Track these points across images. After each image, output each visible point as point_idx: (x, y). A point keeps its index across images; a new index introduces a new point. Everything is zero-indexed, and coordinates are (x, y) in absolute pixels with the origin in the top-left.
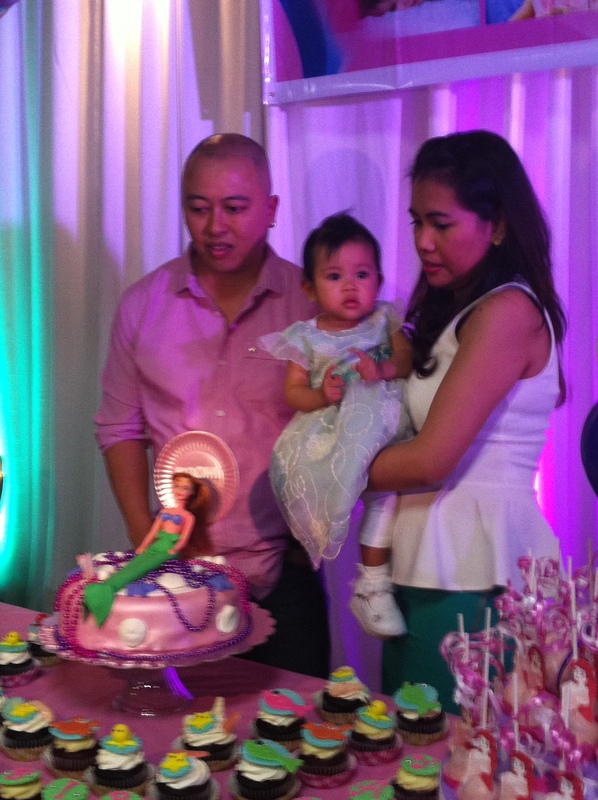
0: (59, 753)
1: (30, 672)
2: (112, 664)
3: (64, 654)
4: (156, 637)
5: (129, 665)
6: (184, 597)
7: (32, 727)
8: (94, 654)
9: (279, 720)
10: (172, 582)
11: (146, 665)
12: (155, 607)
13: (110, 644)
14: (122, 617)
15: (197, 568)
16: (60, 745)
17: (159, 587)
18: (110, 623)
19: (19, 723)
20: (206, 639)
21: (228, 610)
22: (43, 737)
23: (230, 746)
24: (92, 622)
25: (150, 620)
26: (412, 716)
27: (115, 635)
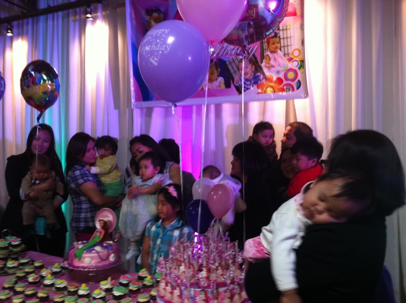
0: (69, 291)
1: (61, 274)
2: (82, 269)
3: (70, 268)
4: (94, 263)
5: (86, 270)
6: (100, 252)
7: (62, 286)
8: (78, 267)
9: (125, 282)
10: (98, 248)
11: (91, 270)
12: (93, 255)
13: (82, 265)
14: (85, 258)
15: (105, 245)
16: (69, 290)
17: (94, 250)
18: (82, 259)
19: (58, 285)
20: (106, 263)
21: (112, 255)
22: (65, 288)
23: (112, 288)
24: (77, 259)
25: (92, 258)
27: (83, 262)
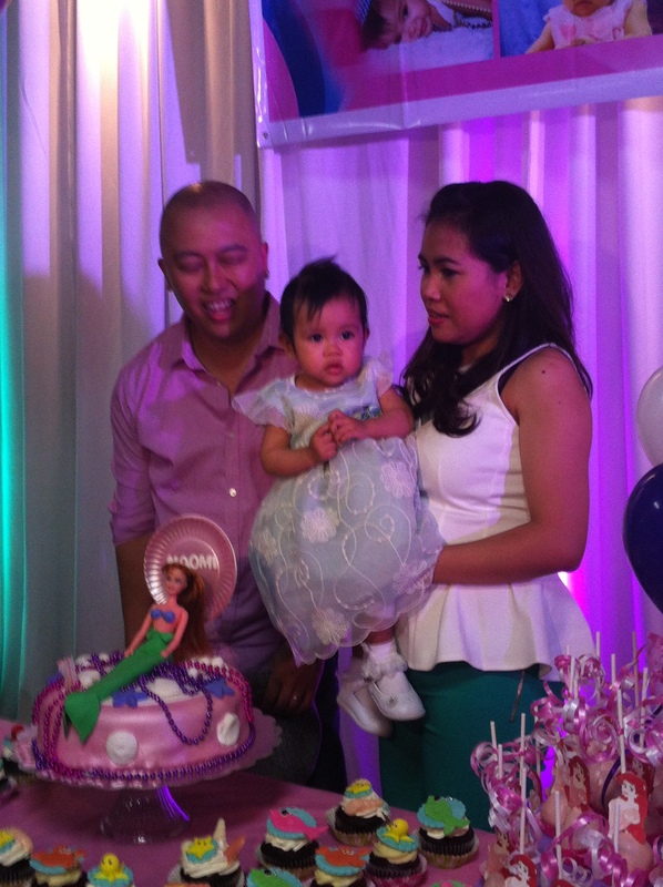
2: (99, 784)
3: (45, 774)
4: (149, 755)
5: (117, 785)
6: (178, 705)
7: (8, 858)
8: (78, 772)
9: (289, 843)
10: (165, 689)
11: (137, 785)
12: (146, 717)
13: (95, 762)
14: (109, 729)
15: (193, 672)
16: (41, 879)
17: (148, 694)
18: (96, 736)
20: (204, 753)
21: (229, 718)
24: (73, 737)
25: (141, 732)
26: (438, 835)
27: (102, 750)
